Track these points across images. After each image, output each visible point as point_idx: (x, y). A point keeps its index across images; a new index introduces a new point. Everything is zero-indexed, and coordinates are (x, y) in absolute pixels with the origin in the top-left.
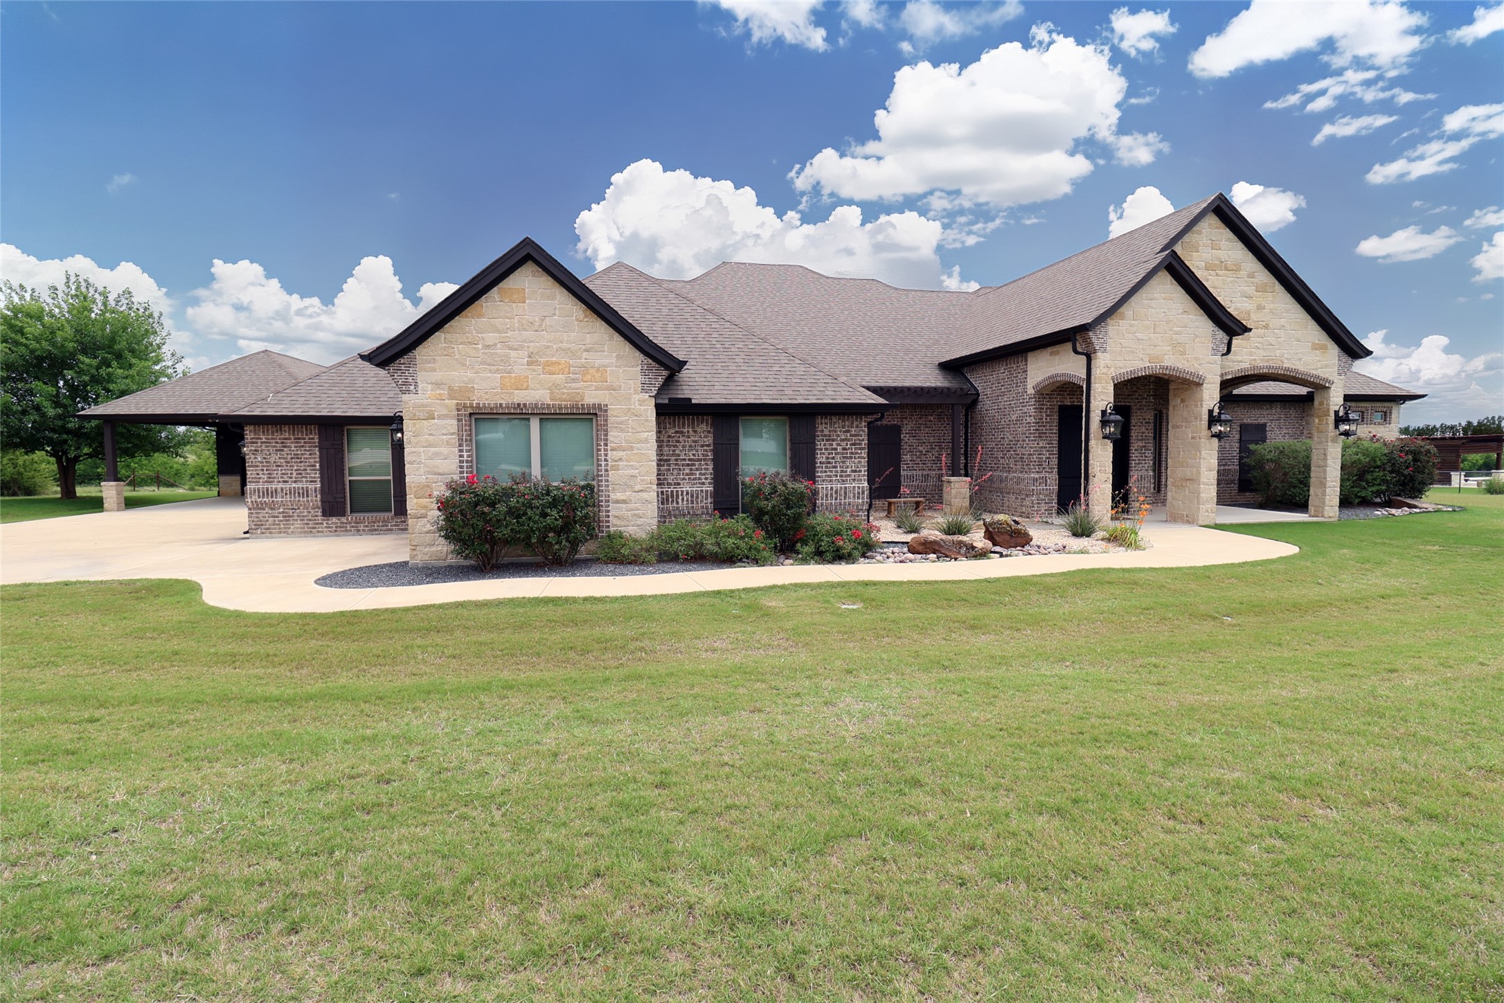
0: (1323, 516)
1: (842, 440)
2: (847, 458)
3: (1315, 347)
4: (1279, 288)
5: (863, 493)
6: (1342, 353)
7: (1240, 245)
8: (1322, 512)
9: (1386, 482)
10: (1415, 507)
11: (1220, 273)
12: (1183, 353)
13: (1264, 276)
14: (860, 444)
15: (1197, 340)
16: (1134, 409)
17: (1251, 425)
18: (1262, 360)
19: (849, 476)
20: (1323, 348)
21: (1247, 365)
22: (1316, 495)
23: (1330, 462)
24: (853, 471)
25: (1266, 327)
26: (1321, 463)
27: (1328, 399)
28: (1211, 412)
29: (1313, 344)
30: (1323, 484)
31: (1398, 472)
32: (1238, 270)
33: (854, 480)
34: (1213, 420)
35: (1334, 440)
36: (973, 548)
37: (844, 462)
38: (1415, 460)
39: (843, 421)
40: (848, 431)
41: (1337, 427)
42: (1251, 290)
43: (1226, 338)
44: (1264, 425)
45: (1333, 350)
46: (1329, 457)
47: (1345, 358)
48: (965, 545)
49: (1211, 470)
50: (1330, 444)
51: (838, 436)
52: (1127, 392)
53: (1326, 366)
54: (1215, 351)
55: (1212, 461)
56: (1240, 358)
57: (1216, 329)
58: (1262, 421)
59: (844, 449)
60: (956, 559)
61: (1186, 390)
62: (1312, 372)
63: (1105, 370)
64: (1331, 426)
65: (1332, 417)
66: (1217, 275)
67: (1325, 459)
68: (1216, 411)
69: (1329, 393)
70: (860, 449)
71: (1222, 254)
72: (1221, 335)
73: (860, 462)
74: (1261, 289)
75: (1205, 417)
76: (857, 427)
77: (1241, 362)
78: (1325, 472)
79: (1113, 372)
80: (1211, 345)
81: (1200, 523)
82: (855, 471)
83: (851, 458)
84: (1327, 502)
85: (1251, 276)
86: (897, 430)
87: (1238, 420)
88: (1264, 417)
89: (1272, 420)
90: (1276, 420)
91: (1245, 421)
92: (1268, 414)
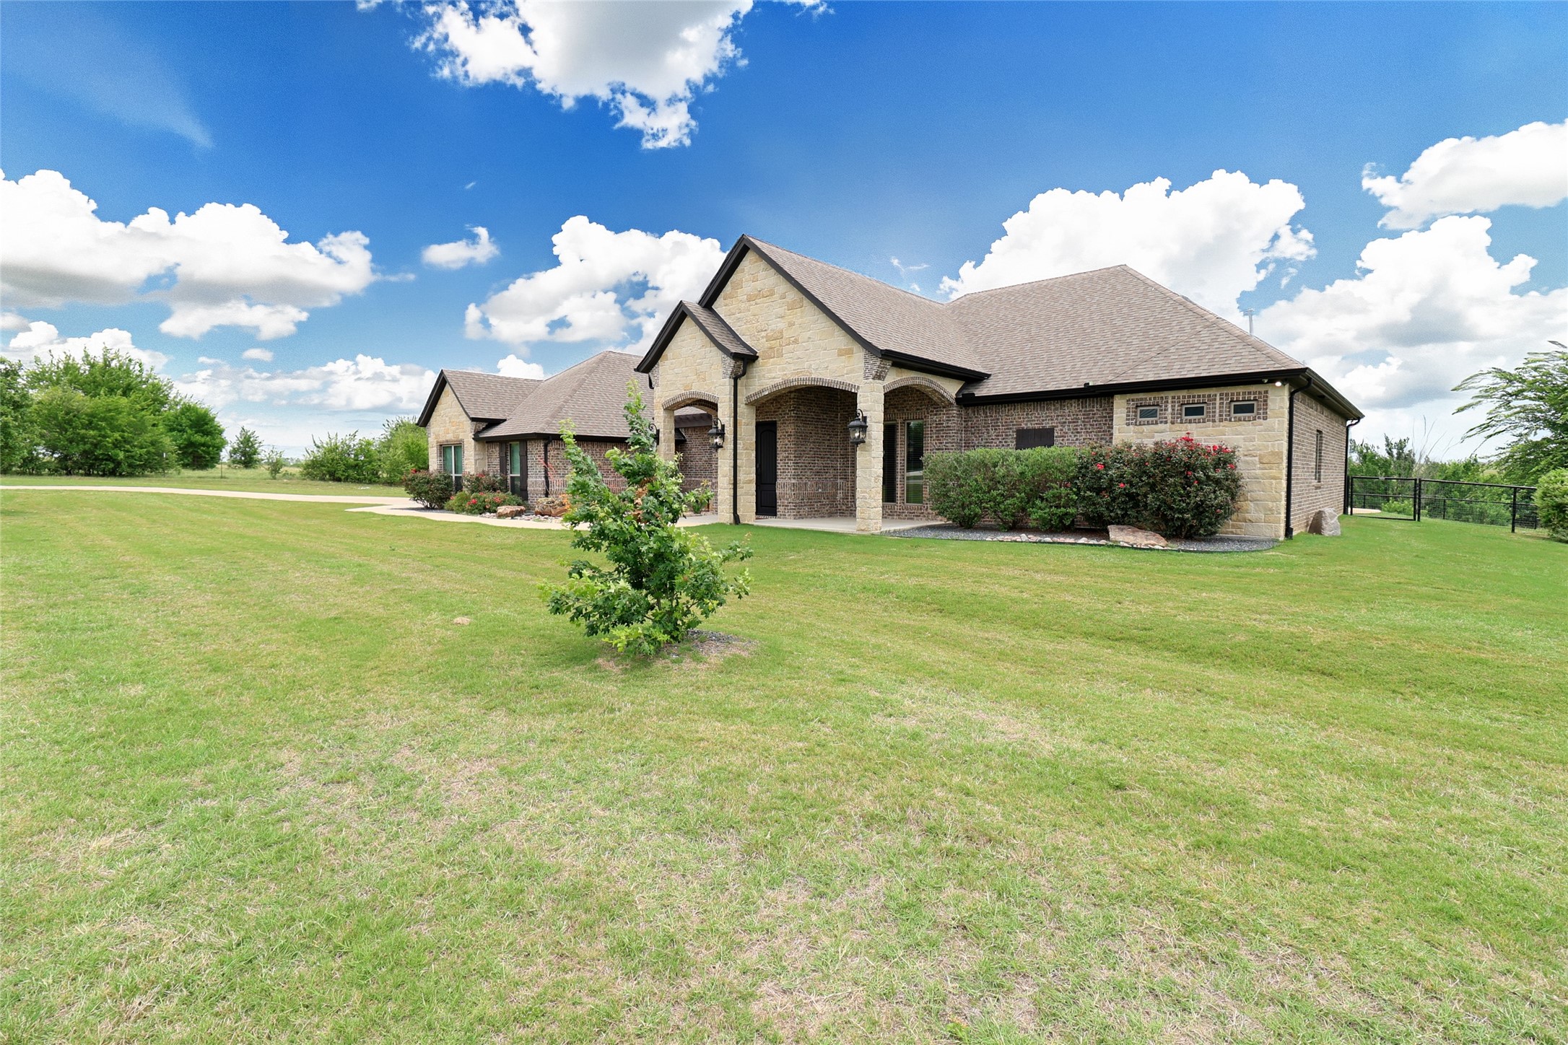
1: (536, 454)
2: (537, 464)
3: (841, 353)
4: (806, 302)
6: (869, 356)
15: (713, 367)
17: (1031, 430)
18: (792, 374)
19: (538, 474)
20: (848, 354)
29: (839, 350)
32: (772, 294)
42: (781, 311)
43: (732, 362)
44: (1051, 430)
45: (860, 354)
47: (873, 359)
53: (851, 371)
54: (725, 374)
56: (773, 375)
57: (724, 355)
58: (1048, 425)
62: (838, 379)
63: (659, 400)
66: (756, 304)
71: (759, 284)
72: (728, 360)
73: (541, 466)
74: (791, 307)
77: (774, 378)
80: (722, 370)
82: (540, 471)
85: (783, 297)
87: (1013, 425)
88: (1052, 420)
89: (1065, 422)
90: (1069, 422)
91: (1023, 425)
92: (1058, 416)
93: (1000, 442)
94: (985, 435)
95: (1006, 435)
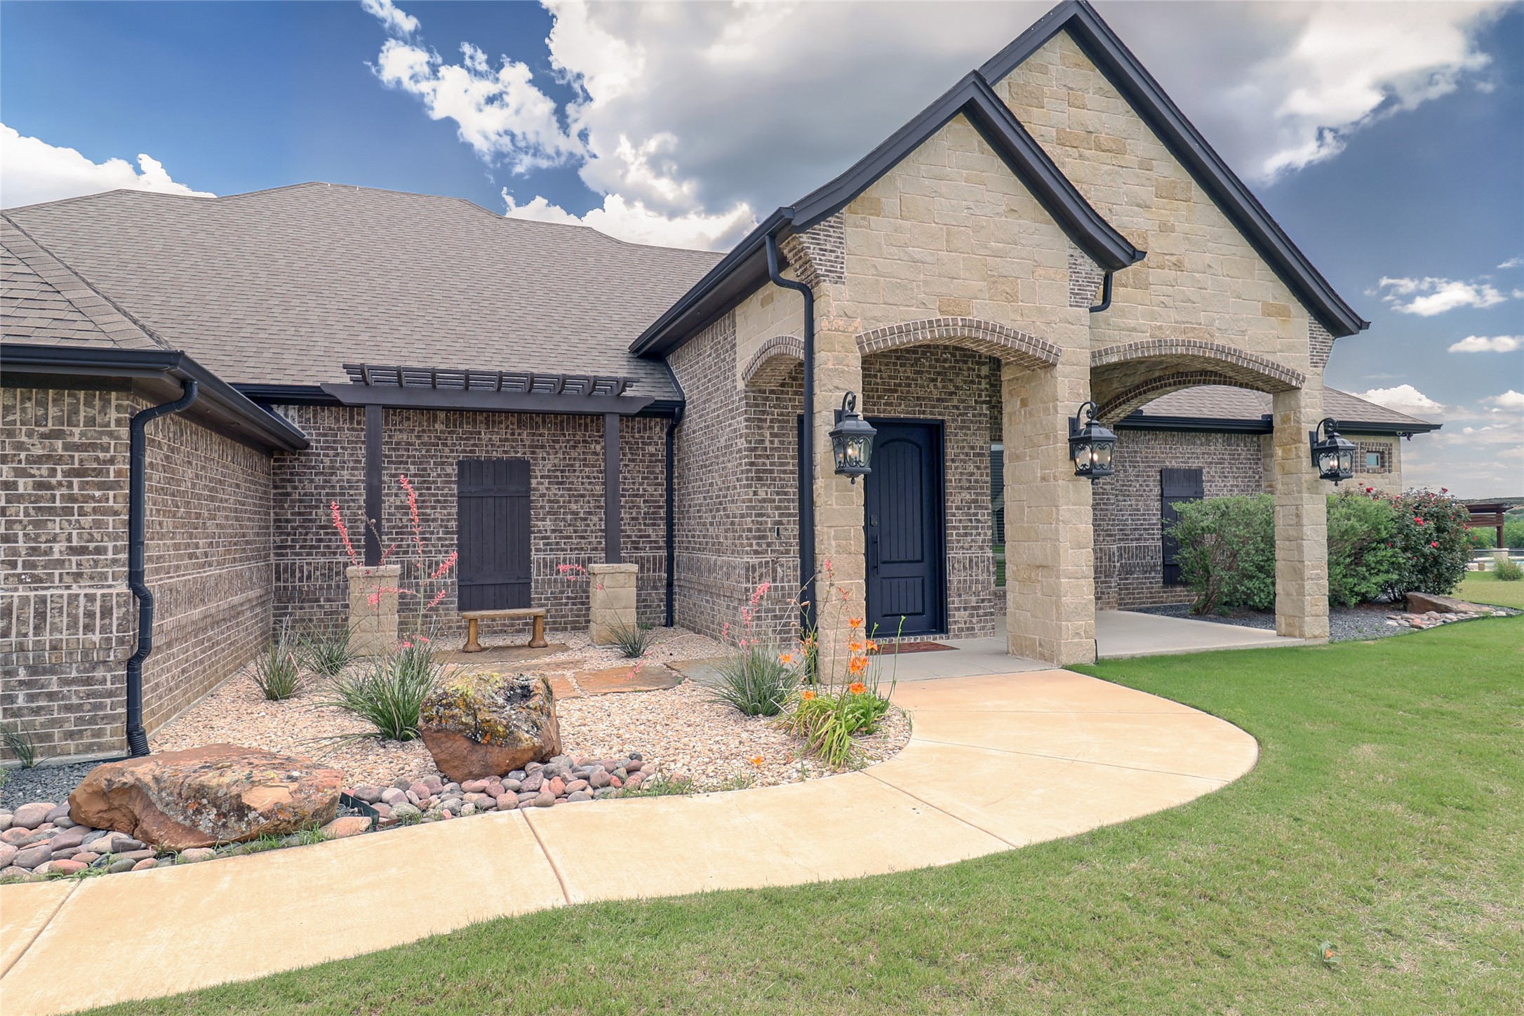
0: (1302, 636)
1: (39, 460)
2: (51, 510)
3: (1269, 311)
4: (1198, 194)
5: (106, 612)
6: (1317, 326)
7: (1122, 104)
8: (1301, 627)
9: (1395, 566)
10: (1447, 610)
11: (1087, 153)
12: (1011, 297)
13: (1169, 168)
14: (99, 473)
15: (1040, 271)
16: (950, 428)
17: (1178, 471)
18: (1175, 329)
19: (60, 563)
20: (1283, 313)
21: (1145, 338)
22: (1288, 594)
23: (1307, 530)
24: (73, 551)
25: (1178, 266)
26: (1293, 533)
27: (1297, 409)
28: (1073, 423)
29: (1265, 303)
30: (1298, 573)
31: (1415, 550)
32: (1120, 151)
33: (78, 576)
34: (1078, 441)
35: (1313, 489)
36: (241, 810)
37: (37, 524)
38: (1439, 530)
39: (42, 404)
40: (57, 435)
41: (1315, 463)
42: (1146, 193)
43: (1098, 273)
44: (1198, 472)
45: (1302, 319)
46: (1305, 521)
47: (1323, 334)
48: (215, 803)
49: (1080, 546)
50: (1306, 495)
51: (20, 446)
52: (936, 394)
53: (1290, 348)
54: (1077, 297)
55: (1082, 527)
56: (1132, 323)
57: (1078, 252)
58: (1195, 464)
59: (40, 486)
60: (167, 855)
61: (1030, 379)
62: (1266, 357)
63: (841, 323)
64: (1306, 462)
65: (1305, 447)
67: (1299, 524)
68: (1084, 419)
69: (1298, 400)
70: (102, 486)
71: (1090, 118)
72: (1088, 265)
73: (98, 524)
74: (1166, 192)
75: (1064, 433)
76: (91, 422)
77: (1134, 330)
78: (1300, 549)
79: (859, 327)
80: (1068, 285)
81: (1065, 660)
82: (82, 551)
83: (68, 511)
84: (1308, 608)
85: (1146, 165)
86: (522, 469)
87: (1156, 462)
88: (1198, 458)
89: (1211, 463)
90: (1216, 463)
91: (1168, 464)
92: (1204, 453)
93: (1141, 485)
94: (1122, 474)
95: (1148, 476)
